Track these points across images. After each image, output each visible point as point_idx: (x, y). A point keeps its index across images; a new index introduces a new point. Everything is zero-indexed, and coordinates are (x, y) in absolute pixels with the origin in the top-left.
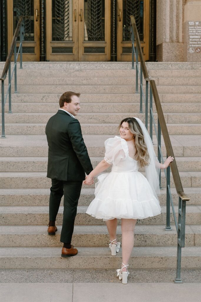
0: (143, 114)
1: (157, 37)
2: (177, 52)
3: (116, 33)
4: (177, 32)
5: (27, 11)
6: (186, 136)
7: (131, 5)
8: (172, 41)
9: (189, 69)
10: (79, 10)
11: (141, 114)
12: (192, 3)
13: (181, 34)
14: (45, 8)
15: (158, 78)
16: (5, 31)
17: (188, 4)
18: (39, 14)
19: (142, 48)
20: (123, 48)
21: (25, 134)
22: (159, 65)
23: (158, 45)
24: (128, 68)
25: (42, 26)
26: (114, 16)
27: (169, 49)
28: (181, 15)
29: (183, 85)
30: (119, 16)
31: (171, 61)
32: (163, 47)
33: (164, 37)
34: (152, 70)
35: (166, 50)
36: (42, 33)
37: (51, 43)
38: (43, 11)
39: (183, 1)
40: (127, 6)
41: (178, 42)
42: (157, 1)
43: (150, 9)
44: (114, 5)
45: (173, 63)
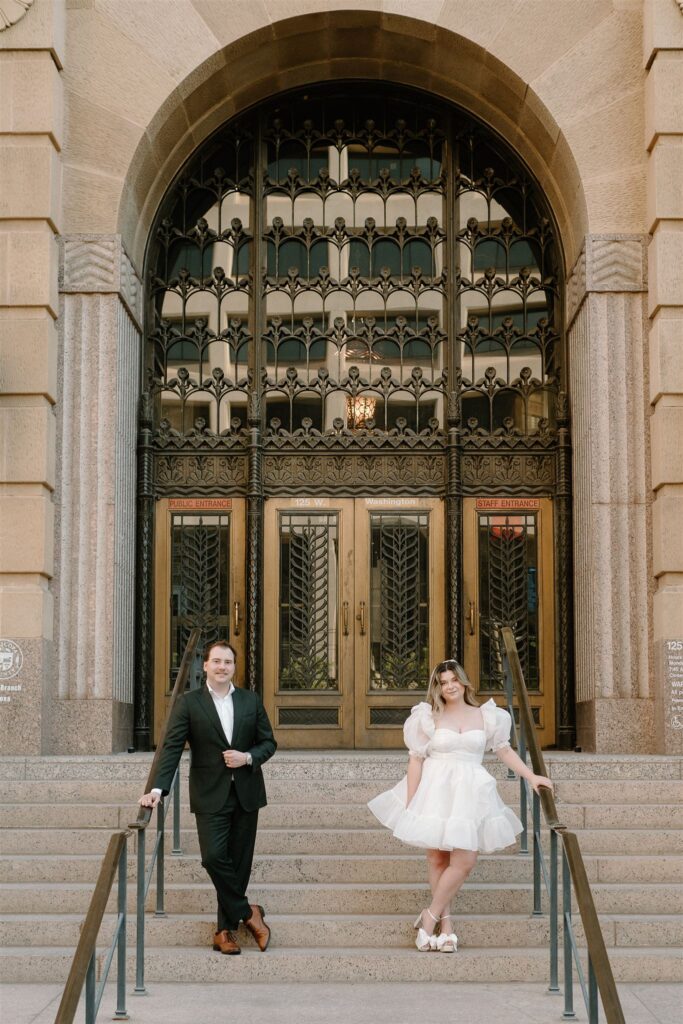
0: (542, 920)
1: (578, 679)
2: (637, 727)
4: (635, 668)
5: (208, 607)
6: (671, 989)
7: (502, 589)
8: (622, 696)
9: (672, 778)
10: (357, 604)
11: (537, 920)
12: (675, 590)
13: (645, 676)
14: (259, 600)
15: (585, 809)
17: (664, 592)
18: (243, 616)
19: (536, 710)
21: (204, 982)
22: (587, 768)
23: (582, 704)
25: (253, 648)
26: (454, 621)
27: (613, 718)
28: (644, 622)
29: (655, 827)
30: (470, 618)
31: (619, 753)
32: (597, 713)
33: (598, 684)
34: (566, 783)
35: (605, 720)
36: (252, 668)
37: (276, 695)
38: (254, 608)
39: (648, 581)
40: (490, 591)
41: (638, 697)
42: (576, 579)
43: (557, 600)
44: (455, 589)
45: (625, 759)
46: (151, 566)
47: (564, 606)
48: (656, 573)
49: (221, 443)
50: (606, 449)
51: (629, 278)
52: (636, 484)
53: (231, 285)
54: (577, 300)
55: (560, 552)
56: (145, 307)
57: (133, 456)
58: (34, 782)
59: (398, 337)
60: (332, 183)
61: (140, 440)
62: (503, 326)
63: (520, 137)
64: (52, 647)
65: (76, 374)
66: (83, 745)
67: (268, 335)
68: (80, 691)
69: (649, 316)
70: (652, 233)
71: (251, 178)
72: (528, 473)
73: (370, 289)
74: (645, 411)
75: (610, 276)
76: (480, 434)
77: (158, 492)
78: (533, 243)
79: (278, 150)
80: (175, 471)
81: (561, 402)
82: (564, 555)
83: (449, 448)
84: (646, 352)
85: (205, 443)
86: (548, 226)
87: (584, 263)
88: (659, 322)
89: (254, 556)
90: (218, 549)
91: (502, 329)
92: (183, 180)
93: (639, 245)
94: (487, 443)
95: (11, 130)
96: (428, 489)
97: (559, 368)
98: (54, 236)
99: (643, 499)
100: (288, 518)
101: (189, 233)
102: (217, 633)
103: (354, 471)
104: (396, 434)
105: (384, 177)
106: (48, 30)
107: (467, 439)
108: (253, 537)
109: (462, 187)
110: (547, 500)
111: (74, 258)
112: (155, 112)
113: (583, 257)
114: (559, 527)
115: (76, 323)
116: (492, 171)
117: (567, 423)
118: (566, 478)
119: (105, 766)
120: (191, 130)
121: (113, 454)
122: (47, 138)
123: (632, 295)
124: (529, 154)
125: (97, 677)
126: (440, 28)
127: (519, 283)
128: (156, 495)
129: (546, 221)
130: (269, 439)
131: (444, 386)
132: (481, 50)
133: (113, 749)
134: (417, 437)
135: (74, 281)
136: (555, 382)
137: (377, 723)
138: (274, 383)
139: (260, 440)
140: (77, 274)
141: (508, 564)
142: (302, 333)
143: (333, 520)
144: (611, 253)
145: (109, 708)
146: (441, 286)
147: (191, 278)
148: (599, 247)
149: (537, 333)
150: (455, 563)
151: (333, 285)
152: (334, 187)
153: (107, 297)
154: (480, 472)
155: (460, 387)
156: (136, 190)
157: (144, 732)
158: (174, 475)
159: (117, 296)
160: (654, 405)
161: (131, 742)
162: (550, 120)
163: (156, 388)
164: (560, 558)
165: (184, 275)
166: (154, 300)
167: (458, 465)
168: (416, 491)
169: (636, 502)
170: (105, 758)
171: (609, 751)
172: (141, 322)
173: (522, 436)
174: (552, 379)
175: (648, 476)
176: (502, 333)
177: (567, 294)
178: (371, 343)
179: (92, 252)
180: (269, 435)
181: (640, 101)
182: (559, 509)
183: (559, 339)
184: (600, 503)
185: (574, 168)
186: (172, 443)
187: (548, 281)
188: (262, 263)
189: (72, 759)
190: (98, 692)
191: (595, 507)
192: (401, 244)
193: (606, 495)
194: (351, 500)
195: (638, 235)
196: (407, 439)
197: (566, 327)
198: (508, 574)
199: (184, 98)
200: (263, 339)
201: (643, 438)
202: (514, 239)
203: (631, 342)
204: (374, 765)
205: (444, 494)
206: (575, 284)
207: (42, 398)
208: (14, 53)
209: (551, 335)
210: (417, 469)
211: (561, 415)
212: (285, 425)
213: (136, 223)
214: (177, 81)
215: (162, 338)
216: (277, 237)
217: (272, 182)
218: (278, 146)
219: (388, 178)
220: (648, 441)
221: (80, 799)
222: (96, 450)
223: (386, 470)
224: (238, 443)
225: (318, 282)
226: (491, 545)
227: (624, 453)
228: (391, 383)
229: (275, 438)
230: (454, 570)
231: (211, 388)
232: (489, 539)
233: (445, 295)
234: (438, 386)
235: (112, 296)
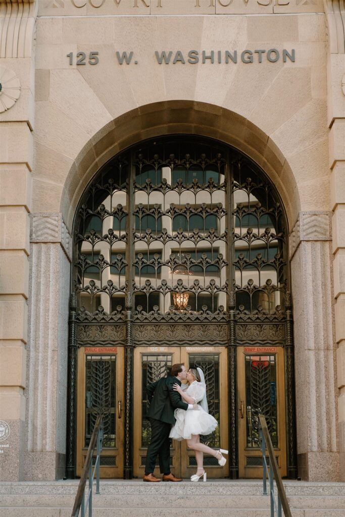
1: (298, 441)
2: (330, 467)
3: (236, 436)
4: (329, 436)
5: (104, 404)
7: (258, 394)
8: (322, 451)
13: (334, 441)
15: (304, 511)
16: (73, 432)
17: (343, 396)
18: (123, 408)
19: (277, 458)
20: (248, 457)
22: (305, 489)
23: (301, 455)
24: (258, 494)
25: (128, 425)
26: (233, 411)
27: (317, 462)
28: (333, 412)
30: (241, 410)
31: (321, 481)
32: (309, 460)
33: (310, 444)
34: (294, 497)
35: (314, 464)
36: (128, 436)
37: (140, 450)
38: (129, 404)
39: (335, 390)
40: (252, 395)
41: (331, 452)
42: (297, 389)
43: (286, 400)
44: (233, 394)
45: (325, 484)
46: (75, 382)
47: (291, 403)
48: (339, 386)
49: (112, 319)
50: (311, 321)
51: (322, 233)
52: (328, 340)
53: (116, 238)
54: (295, 245)
55: (288, 375)
56: (73, 249)
57: (67, 325)
58: (15, 495)
59: (202, 264)
60: (168, 186)
61: (70, 317)
62: (257, 258)
63: (264, 162)
64: (25, 424)
65: (38, 284)
66: (40, 476)
67: (136, 263)
68: (39, 447)
69: (333, 253)
70: (333, 211)
71: (127, 184)
72: (271, 334)
73: (188, 239)
74: (332, 302)
75: (312, 232)
76: (245, 314)
77: (79, 344)
78: (272, 215)
79: (141, 169)
80: (88, 333)
81: (288, 297)
82: (290, 376)
83: (229, 321)
84: (332, 272)
85: (103, 319)
86: (279, 207)
87: (299, 226)
88: (338, 256)
89: (129, 377)
90: (110, 373)
91: (256, 259)
92: (92, 185)
93: (327, 217)
94: (249, 318)
95: (7, 161)
96: (218, 342)
97: (286, 279)
98: (28, 214)
99: (332, 347)
100: (146, 357)
101: (95, 212)
102: (109, 417)
103: (180, 333)
104: (202, 314)
105: (195, 183)
106: (27, 111)
107: (239, 316)
108: (128, 367)
109: (235, 188)
110: (281, 347)
111: (38, 225)
112: (79, 151)
113: (298, 222)
114: (287, 361)
115: (39, 258)
116: (250, 179)
117: (291, 308)
118: (291, 336)
119: (52, 487)
120: (97, 160)
121: (57, 324)
122: (25, 165)
123: (324, 242)
124: (269, 171)
125: (48, 440)
126: (223, 108)
127: (265, 236)
128: (78, 345)
129: (278, 204)
130: (136, 317)
131: (227, 289)
132: (245, 119)
133: (56, 478)
134: (213, 315)
135: (38, 236)
136: (284, 286)
137: (193, 465)
138: (138, 288)
139: (132, 317)
140: (39, 233)
141: (261, 381)
142: (153, 262)
143: (169, 357)
144: (313, 221)
145: (54, 457)
146: (224, 238)
147: (97, 234)
148: (307, 218)
149: (274, 262)
150: (233, 381)
151: (169, 238)
152: (169, 188)
153: (55, 244)
154: (246, 333)
155: (235, 289)
156: (69, 190)
157: (71, 469)
158: (87, 335)
159: (59, 244)
160: (336, 298)
161: (64, 474)
162: (280, 154)
163: (78, 290)
164: (288, 378)
165: (93, 233)
166: (77, 245)
167: (234, 330)
168: (212, 343)
169: (328, 349)
170: (52, 483)
171: (316, 480)
172: (71, 257)
173: (267, 315)
174: (282, 285)
175: (334, 335)
176: (256, 261)
177: (290, 242)
178: (189, 267)
179: (47, 222)
180: (137, 314)
181: (326, 144)
182: (287, 352)
183: (286, 265)
184: (309, 350)
185: (293, 178)
186: (86, 319)
187: (280, 235)
188: (133, 226)
189: (35, 483)
190: (48, 448)
191: (306, 352)
192: (204, 217)
193: (312, 345)
194: (179, 348)
195: (327, 212)
196: (207, 316)
197: (289, 259)
198: (261, 386)
199: (94, 144)
200: (133, 265)
201: (331, 316)
202: (262, 214)
203: (324, 267)
204: (193, 487)
205: (227, 345)
206: (294, 236)
207: (21, 297)
208: (9, 123)
209: (282, 262)
210: (213, 331)
211: (288, 304)
212: (145, 309)
213: (69, 207)
214: (90, 136)
215: (81, 265)
216: (141, 213)
217: (138, 186)
218: (141, 168)
219: (197, 183)
220: (333, 317)
221: (39, 505)
222: (48, 322)
223: (197, 332)
224: (120, 318)
225: (162, 236)
226: (252, 371)
227: (321, 324)
228: (199, 287)
229: (139, 316)
230: (233, 384)
231: (107, 290)
232: (251, 368)
233: (226, 242)
234: (224, 289)
235: (57, 244)
